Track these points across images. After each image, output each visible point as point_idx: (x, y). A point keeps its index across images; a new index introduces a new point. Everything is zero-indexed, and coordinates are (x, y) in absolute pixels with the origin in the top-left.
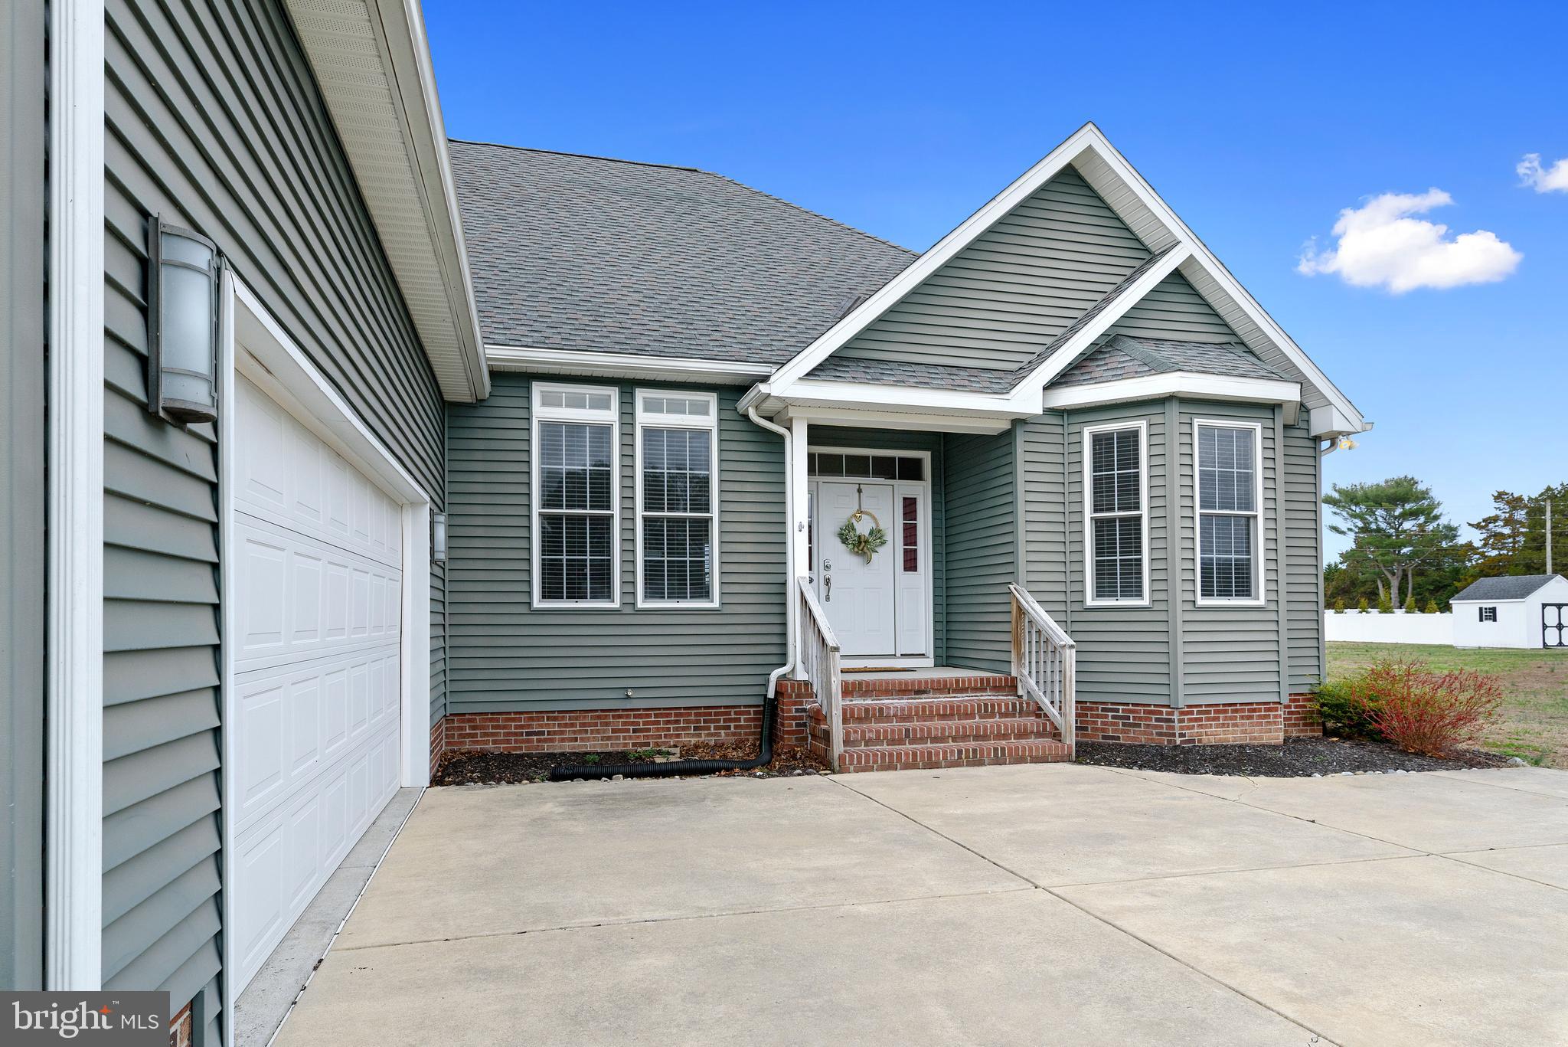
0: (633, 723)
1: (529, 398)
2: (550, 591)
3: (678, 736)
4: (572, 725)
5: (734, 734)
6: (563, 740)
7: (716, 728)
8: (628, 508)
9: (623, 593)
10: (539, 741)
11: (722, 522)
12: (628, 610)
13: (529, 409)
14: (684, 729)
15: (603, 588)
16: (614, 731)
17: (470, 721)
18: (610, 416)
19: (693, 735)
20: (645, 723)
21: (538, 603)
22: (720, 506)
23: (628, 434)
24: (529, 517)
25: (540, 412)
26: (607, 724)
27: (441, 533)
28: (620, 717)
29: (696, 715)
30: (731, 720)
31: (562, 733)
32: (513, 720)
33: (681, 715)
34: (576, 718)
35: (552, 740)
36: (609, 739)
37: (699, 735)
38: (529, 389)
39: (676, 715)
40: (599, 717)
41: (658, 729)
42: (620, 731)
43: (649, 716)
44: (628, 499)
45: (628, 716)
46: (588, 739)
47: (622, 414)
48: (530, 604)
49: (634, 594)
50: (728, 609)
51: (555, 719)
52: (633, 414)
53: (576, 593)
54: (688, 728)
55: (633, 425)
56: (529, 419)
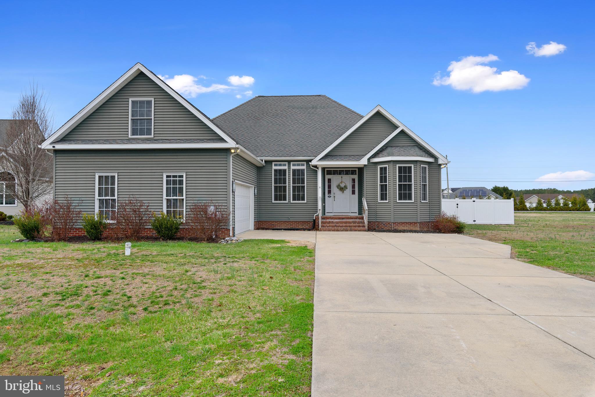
0: (290, 224)
1: (272, 165)
2: (276, 199)
3: (298, 226)
4: (279, 224)
5: (309, 226)
6: (277, 226)
7: (306, 225)
8: (289, 184)
9: (288, 200)
10: (273, 226)
11: (307, 186)
12: (289, 203)
13: (272, 167)
14: (299, 225)
15: (285, 199)
16: (287, 225)
17: (262, 222)
18: (286, 168)
19: (301, 226)
20: (292, 224)
21: (273, 202)
22: (307, 183)
23: (289, 170)
24: (272, 186)
25: (274, 168)
26: (286, 224)
27: (256, 191)
28: (288, 222)
29: (302, 222)
30: (309, 224)
31: (278, 225)
32: (269, 222)
33: (299, 222)
34: (280, 222)
35: (276, 226)
36: (286, 226)
37: (302, 226)
38: (272, 163)
39: (298, 222)
40: (284, 222)
41: (295, 225)
42: (288, 225)
43: (293, 222)
44: (289, 182)
45: (289, 222)
46: (282, 226)
47: (288, 167)
48: (272, 202)
49: (290, 200)
50: (308, 203)
51: (276, 222)
52: (290, 167)
53: (280, 200)
54: (301, 225)
55: (290, 169)
56: (272, 169)
